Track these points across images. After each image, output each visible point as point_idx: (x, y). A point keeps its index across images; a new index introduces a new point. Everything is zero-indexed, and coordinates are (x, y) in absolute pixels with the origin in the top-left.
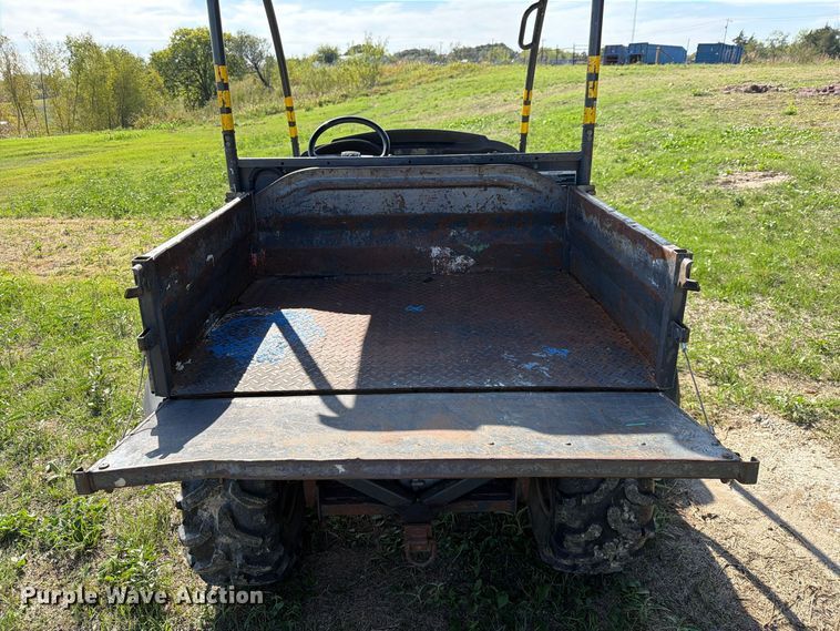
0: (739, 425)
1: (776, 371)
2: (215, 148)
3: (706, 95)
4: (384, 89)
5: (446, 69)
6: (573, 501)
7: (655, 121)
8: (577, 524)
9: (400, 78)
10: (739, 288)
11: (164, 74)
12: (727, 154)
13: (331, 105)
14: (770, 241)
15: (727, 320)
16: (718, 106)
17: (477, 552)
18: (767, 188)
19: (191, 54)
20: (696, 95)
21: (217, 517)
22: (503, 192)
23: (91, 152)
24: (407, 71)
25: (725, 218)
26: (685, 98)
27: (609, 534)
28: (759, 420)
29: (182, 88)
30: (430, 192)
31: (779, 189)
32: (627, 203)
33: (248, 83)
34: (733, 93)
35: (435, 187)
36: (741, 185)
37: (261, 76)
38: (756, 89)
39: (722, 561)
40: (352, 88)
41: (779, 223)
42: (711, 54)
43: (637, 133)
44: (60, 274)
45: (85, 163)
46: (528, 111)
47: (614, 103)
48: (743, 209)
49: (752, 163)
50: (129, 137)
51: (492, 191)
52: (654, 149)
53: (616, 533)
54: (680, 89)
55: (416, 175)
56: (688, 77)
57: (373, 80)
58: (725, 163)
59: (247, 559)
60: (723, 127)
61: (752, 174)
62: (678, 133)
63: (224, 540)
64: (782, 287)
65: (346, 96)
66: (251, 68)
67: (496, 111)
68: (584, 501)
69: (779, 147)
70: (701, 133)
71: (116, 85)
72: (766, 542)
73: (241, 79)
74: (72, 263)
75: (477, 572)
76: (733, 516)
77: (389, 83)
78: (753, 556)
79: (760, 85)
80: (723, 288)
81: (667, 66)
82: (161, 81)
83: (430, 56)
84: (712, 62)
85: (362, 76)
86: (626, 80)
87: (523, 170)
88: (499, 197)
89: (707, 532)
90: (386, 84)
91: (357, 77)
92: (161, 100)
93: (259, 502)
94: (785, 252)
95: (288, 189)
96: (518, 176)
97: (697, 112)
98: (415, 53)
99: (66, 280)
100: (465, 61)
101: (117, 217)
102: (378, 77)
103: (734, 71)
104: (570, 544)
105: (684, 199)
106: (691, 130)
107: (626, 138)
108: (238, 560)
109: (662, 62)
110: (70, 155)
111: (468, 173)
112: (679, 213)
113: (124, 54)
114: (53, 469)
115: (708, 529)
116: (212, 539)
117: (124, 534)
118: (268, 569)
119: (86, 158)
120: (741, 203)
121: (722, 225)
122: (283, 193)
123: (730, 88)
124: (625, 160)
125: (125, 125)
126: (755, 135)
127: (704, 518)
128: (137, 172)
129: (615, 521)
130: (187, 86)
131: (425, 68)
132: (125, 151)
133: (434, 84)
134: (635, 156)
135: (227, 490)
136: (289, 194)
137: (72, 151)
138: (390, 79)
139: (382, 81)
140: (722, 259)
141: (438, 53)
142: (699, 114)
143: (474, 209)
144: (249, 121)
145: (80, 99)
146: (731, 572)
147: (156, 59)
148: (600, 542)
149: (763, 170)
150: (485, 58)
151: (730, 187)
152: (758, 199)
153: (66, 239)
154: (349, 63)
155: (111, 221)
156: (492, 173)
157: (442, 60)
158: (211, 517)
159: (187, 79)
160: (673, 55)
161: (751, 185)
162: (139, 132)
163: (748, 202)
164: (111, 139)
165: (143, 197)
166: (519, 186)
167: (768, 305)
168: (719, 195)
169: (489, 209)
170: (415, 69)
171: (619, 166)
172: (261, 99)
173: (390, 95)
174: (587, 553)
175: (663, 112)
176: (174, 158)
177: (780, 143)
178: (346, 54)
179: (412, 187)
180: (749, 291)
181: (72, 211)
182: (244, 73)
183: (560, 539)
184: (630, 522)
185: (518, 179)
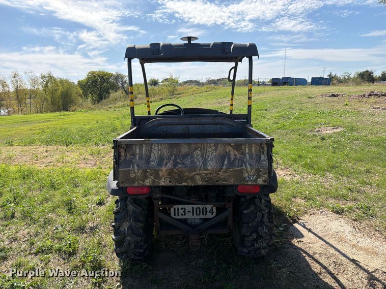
0: (314, 214)
1: (331, 197)
2: (106, 119)
3: (313, 98)
4: (178, 96)
5: (204, 88)
6: (246, 225)
7: (291, 108)
8: (248, 234)
9: (185, 92)
10: (320, 169)
11: (83, 89)
12: (319, 120)
13: (155, 103)
14: (334, 152)
15: (315, 181)
16: (317, 102)
17: (215, 252)
18: (334, 133)
19: (95, 81)
20: (309, 98)
21: (126, 230)
22: (222, 126)
23: (52, 121)
24: (188, 89)
25: (317, 144)
26: (305, 99)
27: (259, 237)
28: (322, 212)
29: (90, 95)
30: (198, 126)
31: (339, 133)
32: (278, 139)
33: (120, 93)
34: (324, 97)
35: (199, 124)
36: (324, 132)
37: (125, 91)
38: (333, 96)
39: (304, 255)
40: (164, 96)
41: (337, 146)
42: (317, 81)
43: (283, 113)
44: (46, 166)
45: (50, 125)
46: (232, 102)
47: (274, 101)
48: (324, 141)
49: (329, 124)
50: (69, 115)
51: (218, 126)
52: (290, 119)
53: (261, 237)
54: (302, 96)
55: (193, 121)
56: (307, 91)
57: (173, 92)
58: (318, 124)
59: (136, 246)
60: (319, 110)
61: (328, 128)
62: (300, 113)
63: (128, 238)
64: (337, 169)
65: (162, 99)
66: (121, 87)
67: (225, 105)
68: (250, 225)
69: (340, 118)
70: (309, 113)
71: (62, 93)
72: (320, 249)
73: (116, 92)
74: (51, 162)
75: (215, 258)
76: (309, 241)
77: (180, 94)
78: (315, 253)
79: (335, 94)
80: (314, 169)
81: (298, 86)
82: (81, 92)
83: (198, 83)
84: (317, 85)
85: (168, 91)
86: (280, 92)
87: (229, 119)
88: (221, 128)
89: (299, 246)
90: (179, 94)
91: (166, 91)
92: (80, 100)
93: (141, 225)
94: (339, 157)
95: (151, 125)
96: (227, 121)
97: (309, 104)
98: (191, 82)
99: (49, 168)
100: (212, 85)
101: (67, 145)
102: (175, 91)
103: (325, 89)
104: (246, 242)
105: (301, 137)
106: (306, 111)
107: (278, 115)
108: (133, 246)
109: (296, 85)
110: (43, 122)
111: (210, 120)
112: (299, 143)
113: (67, 81)
114: (57, 229)
115: (300, 245)
116: (124, 238)
117: (86, 247)
118: (142, 251)
119: (51, 123)
120: (323, 139)
121: (315, 147)
122: (149, 126)
123: (322, 95)
124: (277, 123)
125: (66, 110)
126: (331, 113)
127: (298, 242)
128: (74, 129)
129: (261, 232)
130: (92, 94)
131: (195, 87)
132: (67, 120)
133: (200, 94)
134: (282, 121)
135: (130, 220)
136: (151, 126)
137: (44, 120)
138: (180, 92)
139: (177, 93)
140: (315, 159)
141: (201, 82)
142: (309, 105)
143: (213, 132)
144: (121, 109)
145: (46, 99)
146: (307, 258)
147: (80, 83)
148: (256, 240)
149: (333, 126)
150: (221, 84)
151: (320, 133)
152: (330, 137)
153: (46, 154)
154: (163, 85)
155: (65, 147)
156: (218, 120)
157: (203, 84)
158: (125, 230)
159: (92, 91)
160: (301, 82)
161: (328, 132)
162: (73, 113)
163: (326, 138)
164: (61, 115)
165: (77, 137)
166: (227, 124)
167: (331, 175)
168: (314, 135)
169: (217, 131)
170: (191, 88)
171: (275, 125)
172: (125, 100)
173: (180, 99)
174: (252, 245)
175: (294, 105)
176: (89, 123)
177: (341, 116)
178: (162, 82)
179: (192, 125)
180: (324, 170)
181: (48, 143)
182: (118, 89)
183: (243, 241)
184: (266, 233)
185: (227, 122)
